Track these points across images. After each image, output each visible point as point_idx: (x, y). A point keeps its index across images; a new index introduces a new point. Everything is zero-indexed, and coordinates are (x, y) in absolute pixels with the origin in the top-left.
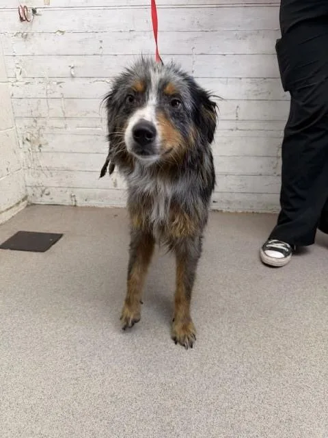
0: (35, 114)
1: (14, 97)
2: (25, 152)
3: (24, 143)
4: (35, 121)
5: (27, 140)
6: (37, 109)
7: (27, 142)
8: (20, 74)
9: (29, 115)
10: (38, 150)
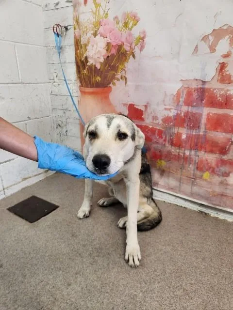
0: (65, 107)
1: (53, 94)
2: (58, 134)
3: (57, 128)
4: (65, 113)
5: (59, 125)
6: (66, 104)
7: (59, 127)
8: (57, 76)
9: (61, 108)
10: (65, 134)
